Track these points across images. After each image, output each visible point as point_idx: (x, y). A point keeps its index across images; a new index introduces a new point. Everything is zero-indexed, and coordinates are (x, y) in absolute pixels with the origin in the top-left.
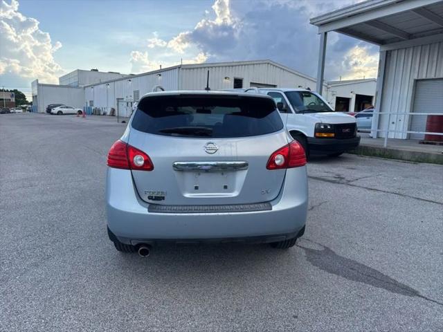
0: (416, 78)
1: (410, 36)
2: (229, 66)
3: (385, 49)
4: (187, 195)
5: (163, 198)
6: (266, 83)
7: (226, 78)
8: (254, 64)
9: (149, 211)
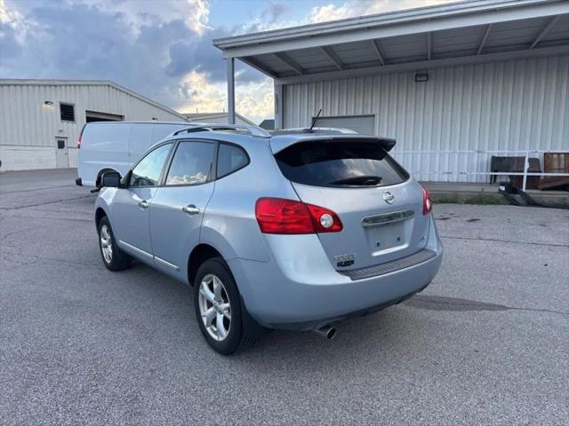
0: (313, 115)
1: (305, 71)
2: (50, 86)
3: (282, 82)
4: (376, 254)
5: (352, 262)
6: (108, 112)
7: (46, 103)
8: (88, 86)
9: (353, 280)
